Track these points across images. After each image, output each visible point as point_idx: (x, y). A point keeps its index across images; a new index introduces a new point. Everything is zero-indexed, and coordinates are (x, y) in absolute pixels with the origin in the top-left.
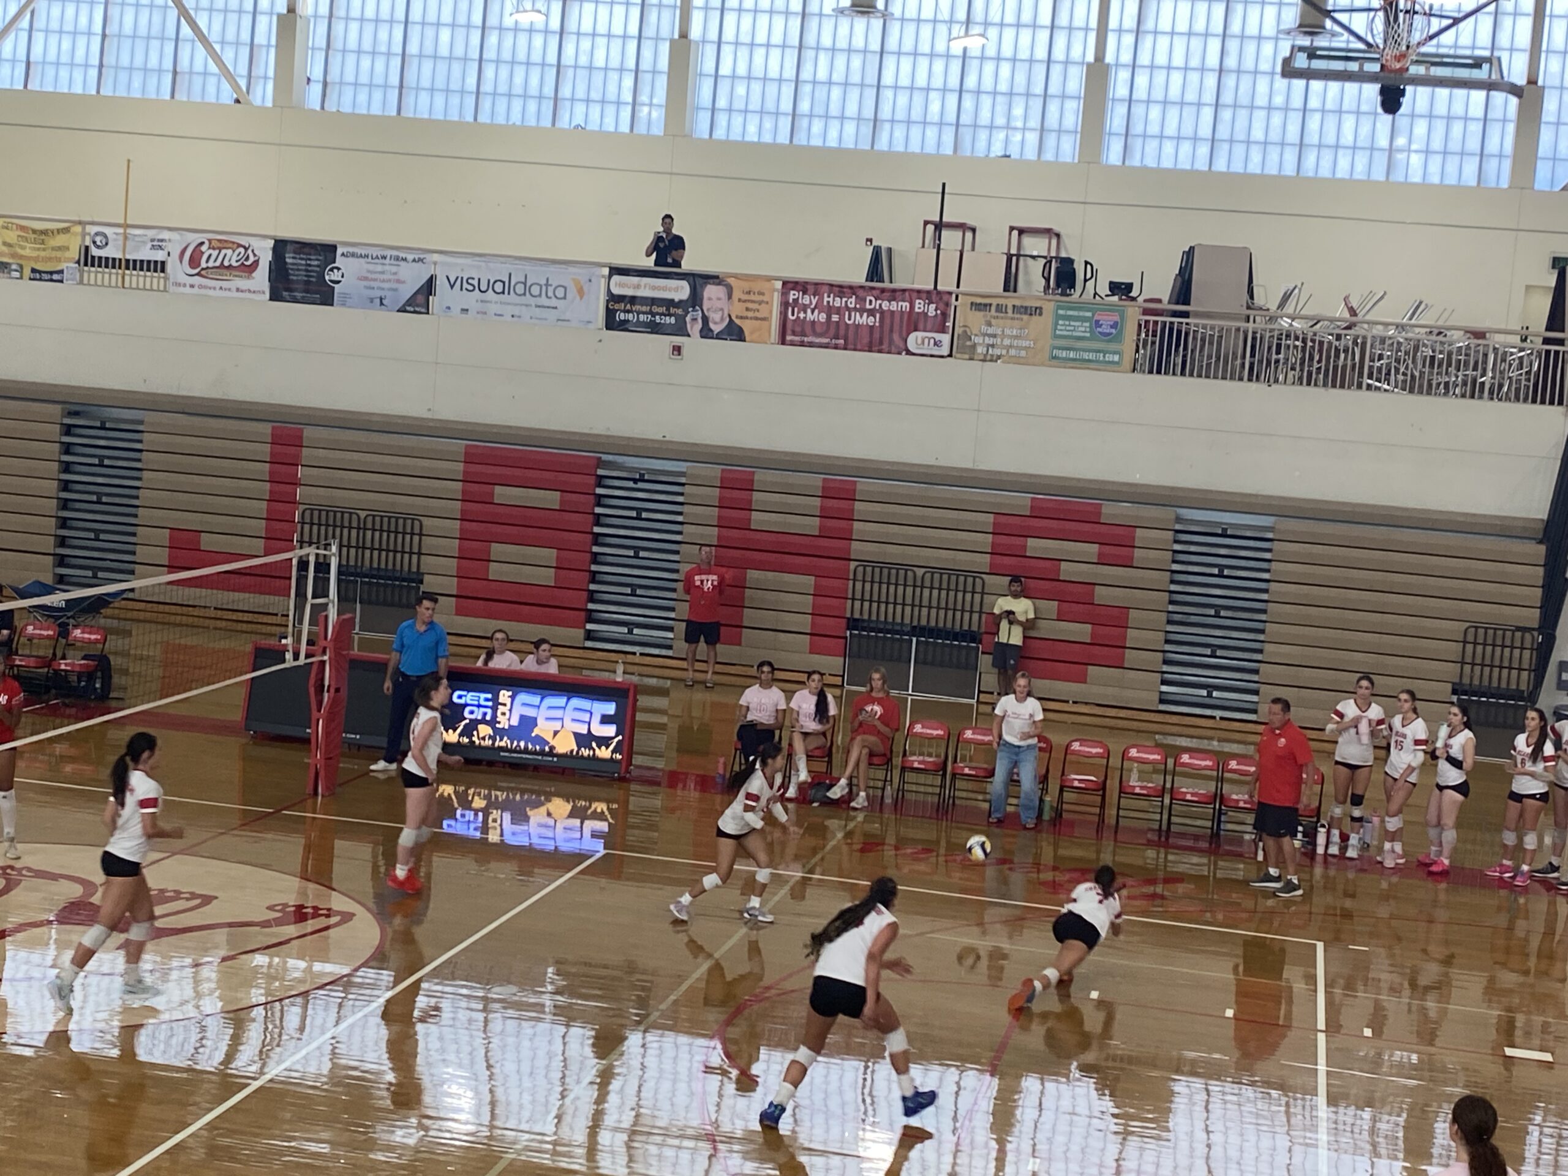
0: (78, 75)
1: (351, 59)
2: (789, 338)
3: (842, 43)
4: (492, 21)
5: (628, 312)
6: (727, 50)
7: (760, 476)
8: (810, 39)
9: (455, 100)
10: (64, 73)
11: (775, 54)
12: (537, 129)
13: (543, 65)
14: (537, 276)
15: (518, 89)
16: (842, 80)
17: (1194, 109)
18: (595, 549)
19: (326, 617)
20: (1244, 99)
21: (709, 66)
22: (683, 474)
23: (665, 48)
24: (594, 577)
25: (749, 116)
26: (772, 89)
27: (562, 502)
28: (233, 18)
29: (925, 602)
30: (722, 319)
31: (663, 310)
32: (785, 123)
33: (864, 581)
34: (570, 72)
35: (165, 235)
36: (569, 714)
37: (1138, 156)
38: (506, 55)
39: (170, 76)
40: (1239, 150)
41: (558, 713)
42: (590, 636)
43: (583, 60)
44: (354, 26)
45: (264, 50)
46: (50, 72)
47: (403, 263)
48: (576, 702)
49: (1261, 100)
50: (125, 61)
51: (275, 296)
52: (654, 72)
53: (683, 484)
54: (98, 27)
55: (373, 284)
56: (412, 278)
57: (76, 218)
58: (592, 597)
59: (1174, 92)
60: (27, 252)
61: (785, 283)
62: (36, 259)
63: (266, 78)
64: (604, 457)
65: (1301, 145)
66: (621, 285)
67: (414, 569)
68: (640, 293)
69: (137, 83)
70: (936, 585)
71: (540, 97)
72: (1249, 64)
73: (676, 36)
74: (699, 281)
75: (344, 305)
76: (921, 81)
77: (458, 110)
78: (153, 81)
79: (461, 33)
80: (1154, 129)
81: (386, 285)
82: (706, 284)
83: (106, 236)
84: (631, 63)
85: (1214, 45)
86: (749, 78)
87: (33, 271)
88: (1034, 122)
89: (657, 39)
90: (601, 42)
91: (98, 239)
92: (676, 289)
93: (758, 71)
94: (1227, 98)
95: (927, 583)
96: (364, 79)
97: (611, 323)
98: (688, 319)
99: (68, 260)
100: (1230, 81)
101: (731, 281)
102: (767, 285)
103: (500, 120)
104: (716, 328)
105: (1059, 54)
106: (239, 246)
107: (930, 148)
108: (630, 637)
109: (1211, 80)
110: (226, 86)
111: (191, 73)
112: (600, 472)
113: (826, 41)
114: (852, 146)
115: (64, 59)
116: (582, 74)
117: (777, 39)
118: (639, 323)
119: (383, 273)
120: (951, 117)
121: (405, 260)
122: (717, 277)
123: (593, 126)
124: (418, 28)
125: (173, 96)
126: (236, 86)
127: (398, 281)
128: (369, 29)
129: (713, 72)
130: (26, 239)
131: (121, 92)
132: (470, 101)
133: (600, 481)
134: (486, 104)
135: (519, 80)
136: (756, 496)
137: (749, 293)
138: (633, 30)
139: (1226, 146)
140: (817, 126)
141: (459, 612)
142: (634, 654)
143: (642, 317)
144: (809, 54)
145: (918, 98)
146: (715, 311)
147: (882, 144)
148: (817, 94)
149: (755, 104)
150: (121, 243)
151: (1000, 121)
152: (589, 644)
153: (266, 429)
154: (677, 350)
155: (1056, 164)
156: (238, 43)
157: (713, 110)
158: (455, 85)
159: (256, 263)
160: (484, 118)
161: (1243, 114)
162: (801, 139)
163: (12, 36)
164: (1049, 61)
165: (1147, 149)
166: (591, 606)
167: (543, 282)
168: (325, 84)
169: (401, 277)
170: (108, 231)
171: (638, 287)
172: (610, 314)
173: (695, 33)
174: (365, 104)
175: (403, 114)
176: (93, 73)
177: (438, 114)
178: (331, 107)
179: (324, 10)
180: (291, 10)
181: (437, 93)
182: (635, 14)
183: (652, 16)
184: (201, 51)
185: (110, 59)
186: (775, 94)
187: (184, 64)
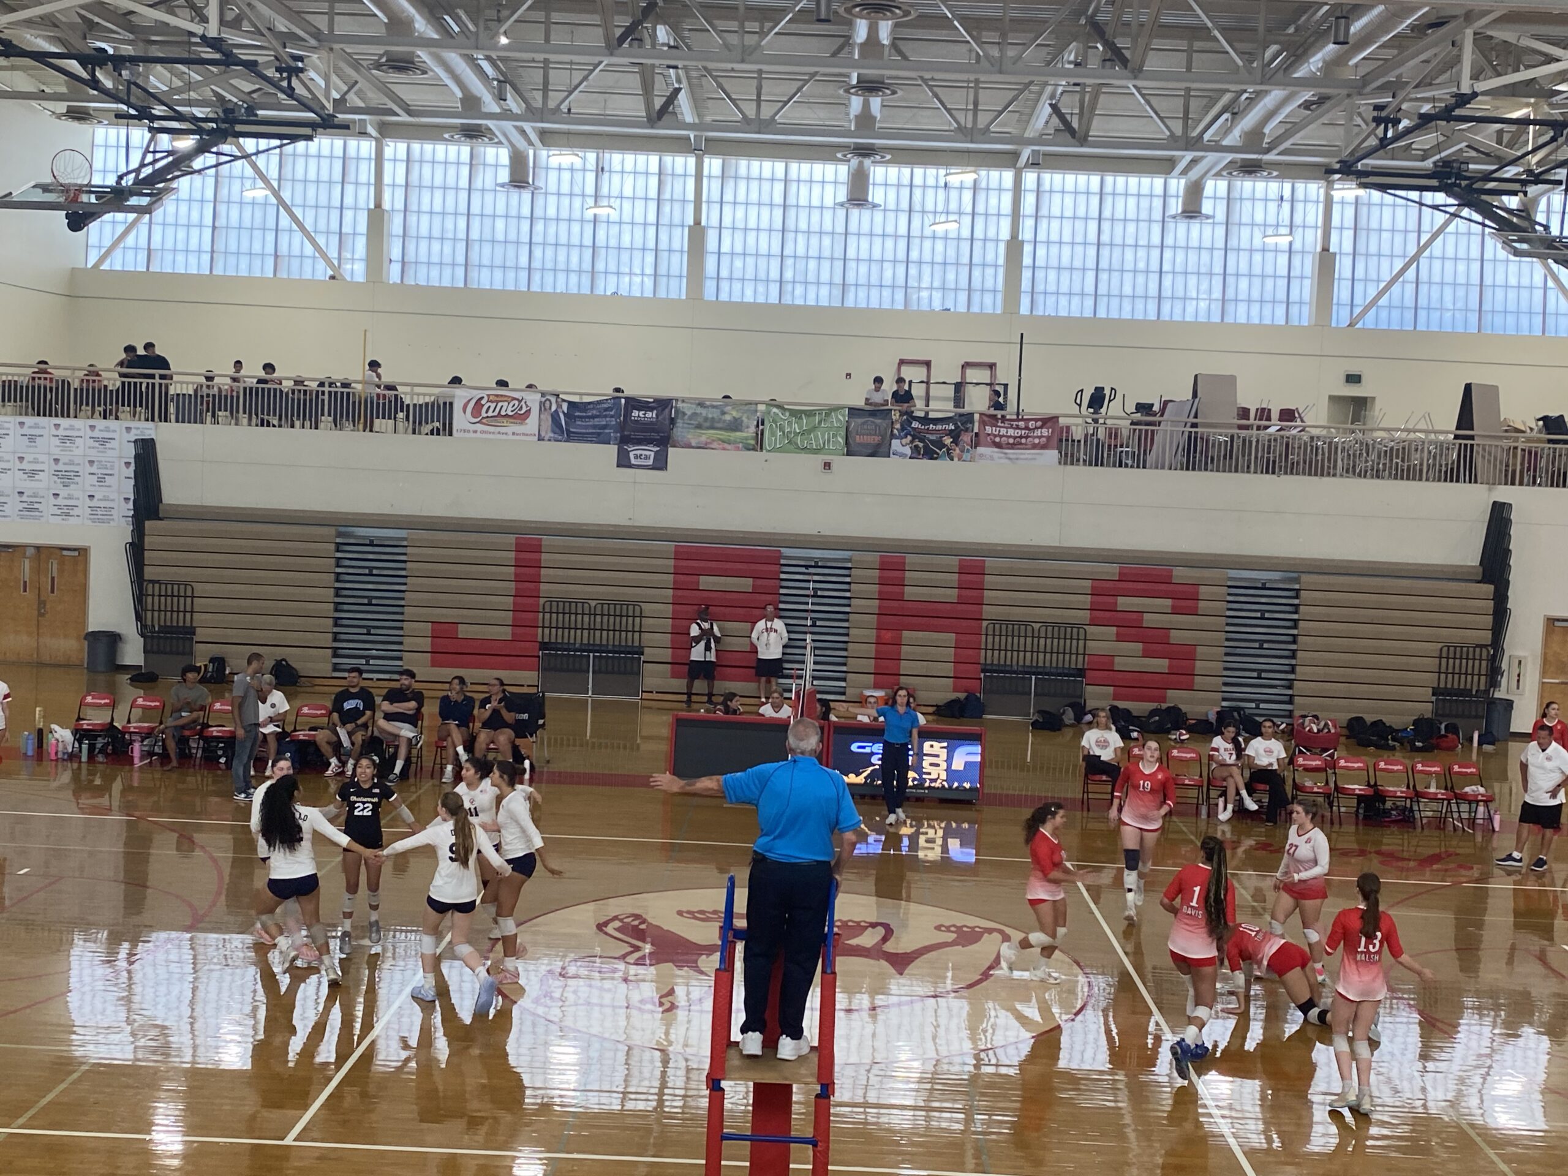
1: (423, 245)
3: (815, 227)
4: (538, 212)
6: (726, 235)
7: (910, 559)
8: (791, 224)
9: (511, 275)
10: (180, 258)
11: (764, 236)
12: (579, 295)
13: (581, 246)
15: (562, 265)
16: (816, 254)
17: (1080, 273)
20: (1116, 265)
21: (714, 246)
22: (849, 560)
23: (682, 233)
25: (746, 283)
26: (762, 263)
27: (754, 586)
28: (323, 212)
29: (1042, 649)
32: (774, 289)
33: (994, 635)
34: (603, 251)
37: (1041, 308)
38: (551, 239)
39: (272, 259)
40: (1115, 302)
43: (613, 243)
44: (425, 219)
45: (353, 238)
46: (169, 257)
49: (1129, 266)
50: (233, 247)
52: (668, 250)
53: (850, 568)
54: (208, 220)
59: (1066, 261)
63: (353, 260)
64: (778, 550)
65: (1160, 297)
67: (636, 644)
69: (243, 265)
70: (1050, 635)
71: (580, 272)
72: (1118, 240)
73: (690, 223)
76: (877, 255)
77: (513, 282)
78: (258, 262)
79: (513, 222)
80: (1052, 288)
84: (651, 244)
85: (1093, 226)
86: (745, 254)
88: (964, 283)
89: (669, 225)
90: (627, 228)
93: (751, 250)
94: (1103, 264)
95: (1043, 634)
96: (435, 259)
100: (1105, 252)
103: (548, 289)
105: (979, 233)
106: (514, 399)
107: (886, 305)
109: (1092, 251)
110: (321, 264)
111: (289, 256)
112: (783, 562)
113: (803, 226)
114: (826, 304)
115: (180, 246)
116: (613, 253)
117: (764, 224)
120: (901, 281)
123: (623, 292)
124: (478, 219)
125: (275, 275)
126: (330, 265)
128: (437, 220)
129: (716, 250)
131: (231, 272)
132: (524, 275)
133: (782, 569)
134: (536, 277)
135: (562, 257)
136: (908, 575)
138: (652, 218)
139: (1105, 299)
140: (799, 290)
141: (674, 675)
144: (790, 236)
145: (875, 268)
147: (850, 303)
148: (797, 266)
149: (750, 274)
151: (936, 284)
153: (511, 539)
155: (981, 315)
156: (328, 230)
157: (718, 278)
158: (510, 263)
159: (529, 411)
160: (535, 288)
161: (1116, 276)
162: (787, 300)
163: (135, 230)
164: (972, 239)
165: (1048, 303)
168: (403, 263)
173: (704, 220)
174: (438, 278)
175: (469, 285)
176: (206, 258)
177: (498, 286)
178: (410, 281)
179: (399, 205)
180: (378, 205)
181: (495, 269)
182: (652, 206)
183: (666, 208)
184: (298, 236)
185: (220, 246)
186: (765, 266)
187: (283, 249)
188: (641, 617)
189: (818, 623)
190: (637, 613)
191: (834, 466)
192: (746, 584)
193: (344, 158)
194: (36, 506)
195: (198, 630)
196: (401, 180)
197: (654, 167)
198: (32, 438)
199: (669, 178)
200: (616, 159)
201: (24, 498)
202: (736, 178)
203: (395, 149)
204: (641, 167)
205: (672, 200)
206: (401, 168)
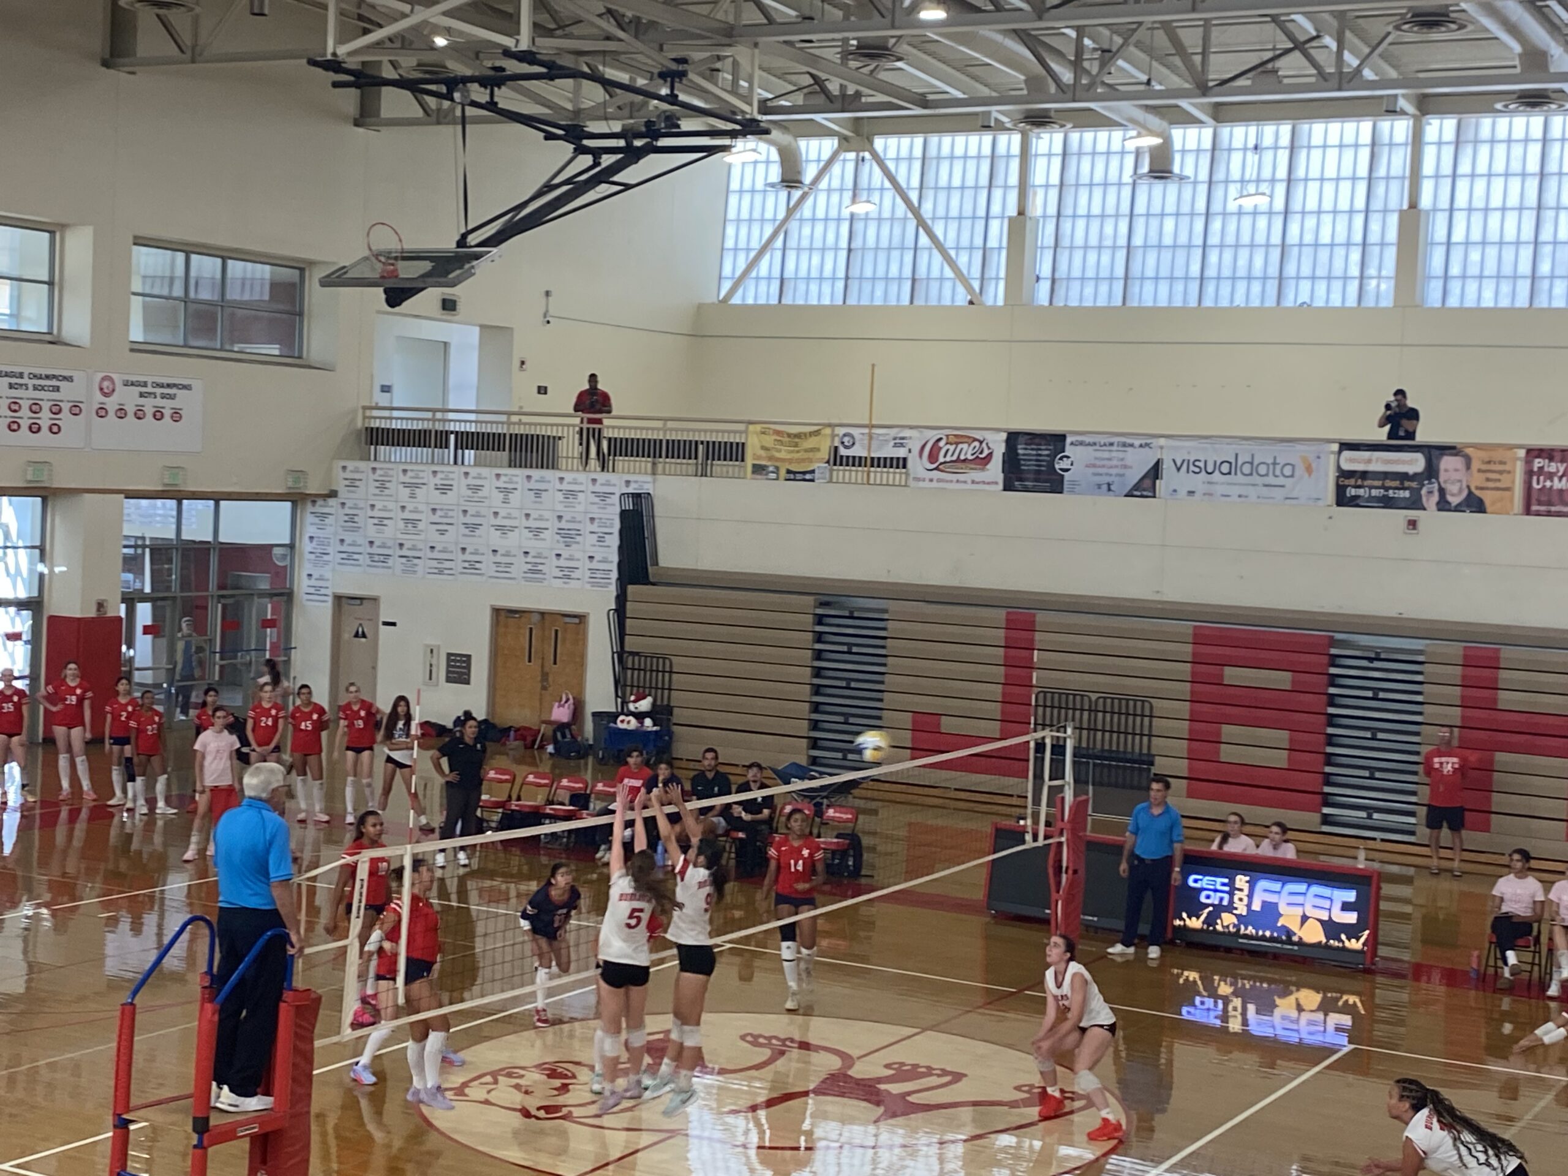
0: (826, 288)
1: (1078, 256)
2: (1534, 508)
4: (1216, 207)
5: (1359, 487)
6: (1460, 219)
7: (1507, 653)
8: (1550, 198)
9: (1179, 287)
10: (814, 287)
11: (1511, 217)
12: (1262, 309)
13: (1268, 246)
14: (1263, 455)
15: (1242, 272)
18: (1330, 730)
19: (1063, 799)
21: (1440, 234)
22: (1420, 652)
23: (1393, 220)
24: (1329, 759)
25: (1484, 281)
26: (1508, 254)
27: (1293, 682)
28: (967, 224)
30: (1461, 491)
31: (1397, 483)
32: (1524, 287)
34: (1296, 250)
35: (906, 433)
36: (1310, 901)
38: (1230, 239)
39: (909, 284)
41: (1299, 899)
42: (1326, 820)
43: (1308, 238)
44: (1081, 224)
45: (996, 252)
46: (802, 286)
47: (1129, 449)
48: (1316, 889)
50: (868, 273)
51: (1008, 487)
52: (1383, 244)
53: (1422, 663)
54: (844, 244)
55: (1100, 470)
56: (1138, 464)
57: (826, 421)
58: (1328, 780)
60: (782, 455)
61: (1529, 451)
62: (790, 461)
63: (997, 279)
64: (1338, 636)
66: (1352, 460)
67: (1145, 751)
68: (1372, 467)
69: (879, 293)
71: (1265, 278)
73: (1405, 206)
74: (1435, 453)
75: (1072, 492)
77: (1182, 296)
78: (894, 288)
79: (1185, 221)
81: (1114, 471)
82: (1442, 455)
83: (852, 436)
84: (1358, 237)
86: (1484, 243)
87: (789, 472)
89: (1385, 211)
90: (1327, 219)
91: (846, 439)
92: (1410, 462)
93: (1493, 235)
96: (1090, 273)
97: (1342, 500)
98: (1424, 491)
99: (820, 460)
101: (1469, 451)
102: (1509, 454)
103: (1224, 303)
104: (1454, 500)
106: (975, 440)
108: (1369, 822)
110: (961, 290)
111: (928, 279)
112: (1333, 651)
115: (814, 273)
116: (1307, 252)
117: (1513, 201)
118: (1371, 499)
119: (1109, 459)
121: (1132, 445)
122: (1453, 448)
123: (1319, 303)
124: (1142, 220)
125: (912, 302)
126: (969, 288)
127: (1125, 467)
128: (1095, 225)
129: (1444, 239)
130: (781, 442)
131: (865, 302)
132: (1194, 287)
133: (1333, 660)
134: (1210, 288)
135: (1242, 262)
136: (1503, 674)
137: (1489, 462)
138: (1360, 204)
140: (1559, 287)
141: (1191, 794)
142: (1374, 839)
143: (1374, 493)
144: (1549, 215)
146: (1453, 483)
148: (1558, 255)
149: (1491, 268)
150: (866, 442)
152: (1326, 829)
153: (1001, 614)
154: (1413, 524)
156: (971, 248)
157: (1446, 277)
158: (1179, 273)
159: (990, 455)
160: (1208, 302)
162: (1542, 302)
163: (767, 257)
166: (1327, 789)
167: (1270, 461)
168: (1053, 281)
169: (1128, 462)
170: (855, 432)
171: (1369, 461)
172: (1340, 490)
173: (1425, 202)
174: (1092, 297)
175: (1129, 304)
176: (840, 285)
177: (1163, 302)
178: (1059, 302)
179: (1052, 210)
180: (1021, 213)
181: (1161, 282)
182: (1362, 187)
183: (1380, 189)
184: (937, 257)
185: (855, 272)
186: (1512, 257)
187: (922, 272)
188: (1151, 716)
189: (1380, 735)
190: (1147, 712)
191: (1420, 525)
192: (1282, 679)
193: (993, 157)
194: (540, 567)
195: (676, 711)
196: (1055, 179)
197: (1366, 137)
198: (538, 493)
199: (1386, 149)
200: (1317, 130)
201: (529, 559)
202: (1476, 142)
203: (1048, 141)
204: (1349, 139)
205: (1388, 178)
206: (1057, 162)
